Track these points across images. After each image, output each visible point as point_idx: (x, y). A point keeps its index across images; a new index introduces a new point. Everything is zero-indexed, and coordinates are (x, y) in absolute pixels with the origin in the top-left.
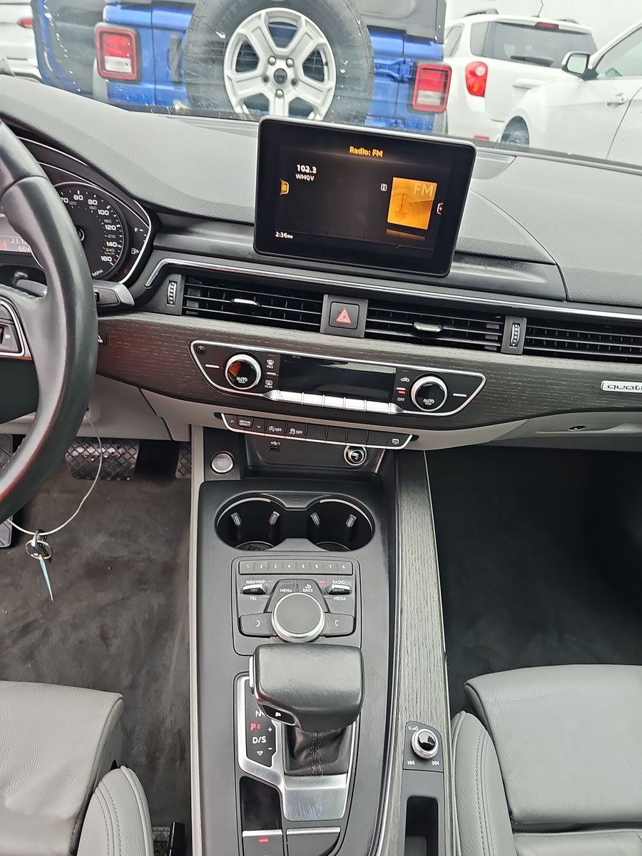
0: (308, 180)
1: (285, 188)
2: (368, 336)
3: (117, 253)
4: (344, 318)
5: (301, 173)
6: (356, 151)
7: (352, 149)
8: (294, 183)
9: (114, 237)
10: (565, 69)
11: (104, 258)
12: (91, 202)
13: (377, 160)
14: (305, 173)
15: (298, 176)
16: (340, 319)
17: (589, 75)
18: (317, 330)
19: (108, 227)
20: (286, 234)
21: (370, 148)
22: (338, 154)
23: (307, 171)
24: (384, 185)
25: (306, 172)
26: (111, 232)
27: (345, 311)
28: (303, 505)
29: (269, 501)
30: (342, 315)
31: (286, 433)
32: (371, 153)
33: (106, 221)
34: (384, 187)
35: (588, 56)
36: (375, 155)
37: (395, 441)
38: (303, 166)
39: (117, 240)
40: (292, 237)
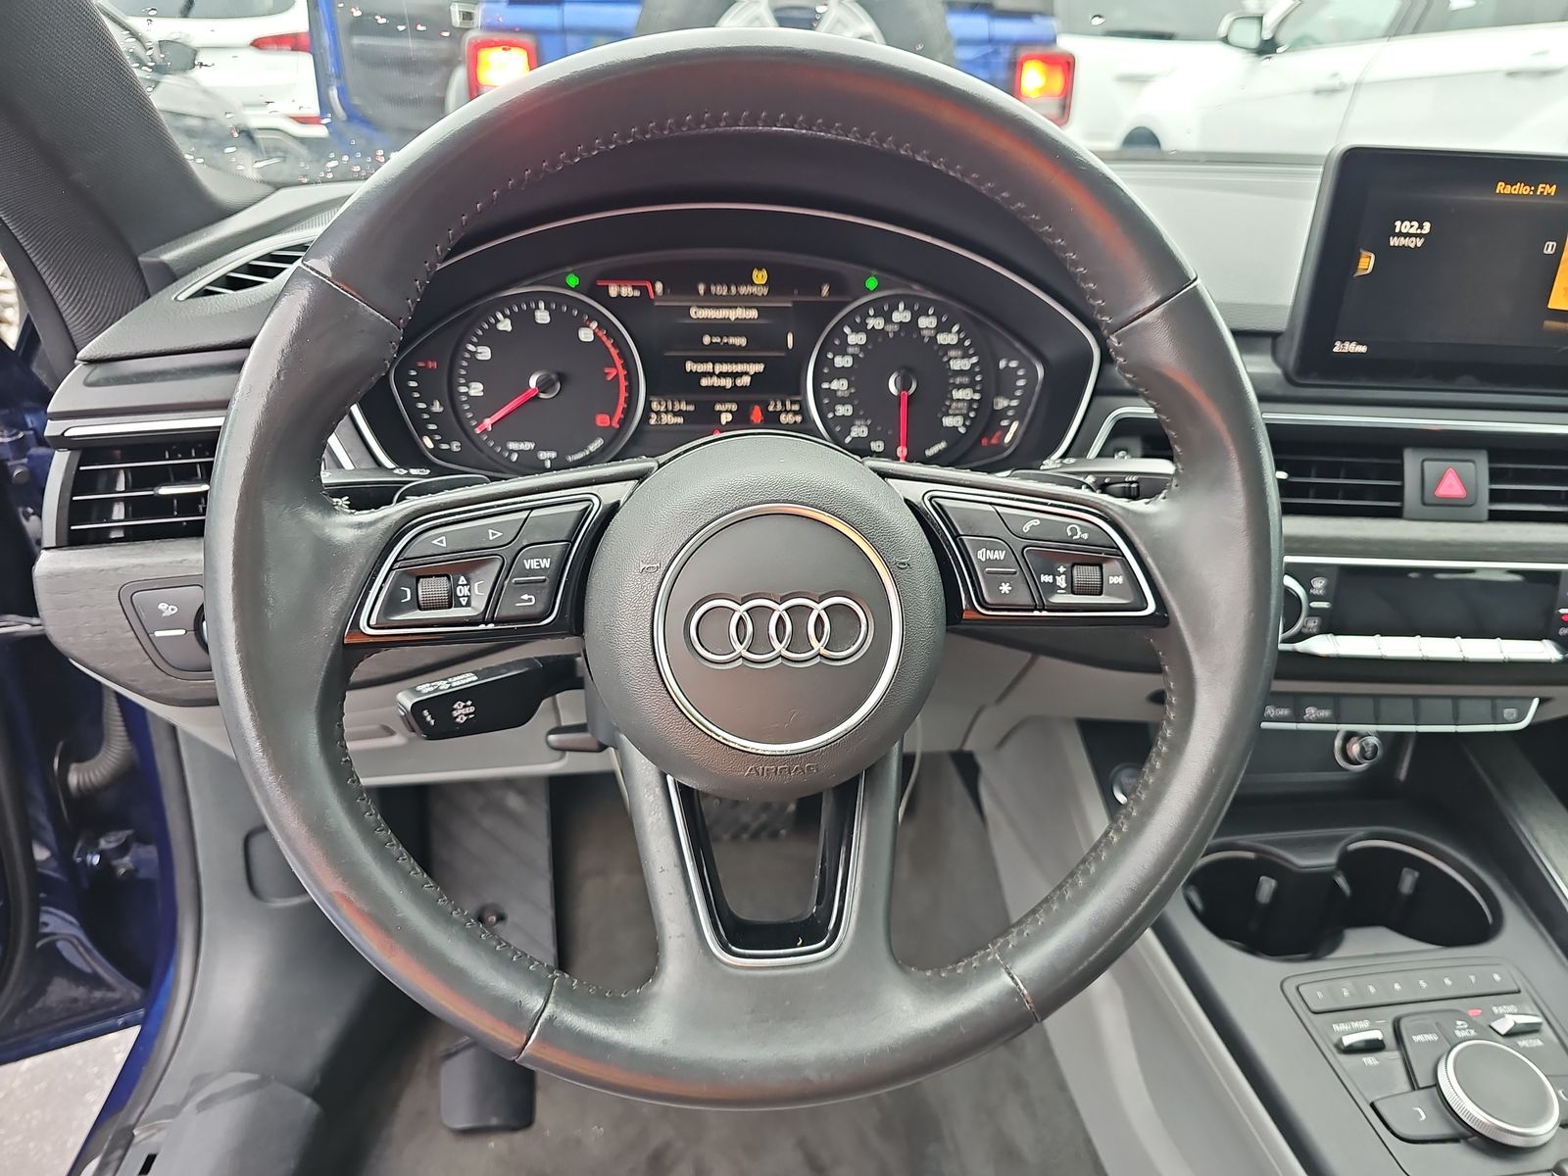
0: (1412, 246)
1: (1367, 263)
2: (1495, 517)
3: (970, 409)
4: (1451, 486)
5: (1400, 234)
6: (1508, 189)
7: (1501, 187)
8: (1385, 254)
9: (966, 380)
10: (1225, 40)
11: (948, 421)
12: (923, 322)
13: (1545, 201)
14: (1408, 235)
15: (1394, 241)
16: (1442, 491)
17: (1267, 48)
18: (1396, 514)
19: (956, 365)
20: (1354, 344)
21: (1533, 183)
22: (1474, 197)
23: (1412, 231)
24: (1551, 244)
25: (1409, 233)
26: (961, 372)
27: (1450, 475)
28: (1329, 860)
29: (1251, 855)
30: (1446, 482)
31: (1298, 717)
32: (1535, 191)
33: (952, 353)
34: (1550, 248)
35: (1260, 19)
36: (1542, 192)
37: (1509, 712)
38: (1407, 223)
39: (972, 385)
40: (1363, 349)
